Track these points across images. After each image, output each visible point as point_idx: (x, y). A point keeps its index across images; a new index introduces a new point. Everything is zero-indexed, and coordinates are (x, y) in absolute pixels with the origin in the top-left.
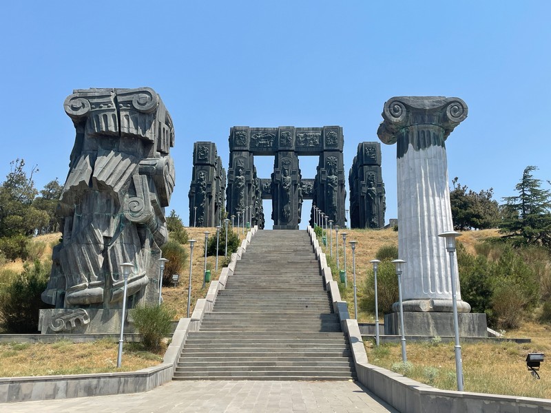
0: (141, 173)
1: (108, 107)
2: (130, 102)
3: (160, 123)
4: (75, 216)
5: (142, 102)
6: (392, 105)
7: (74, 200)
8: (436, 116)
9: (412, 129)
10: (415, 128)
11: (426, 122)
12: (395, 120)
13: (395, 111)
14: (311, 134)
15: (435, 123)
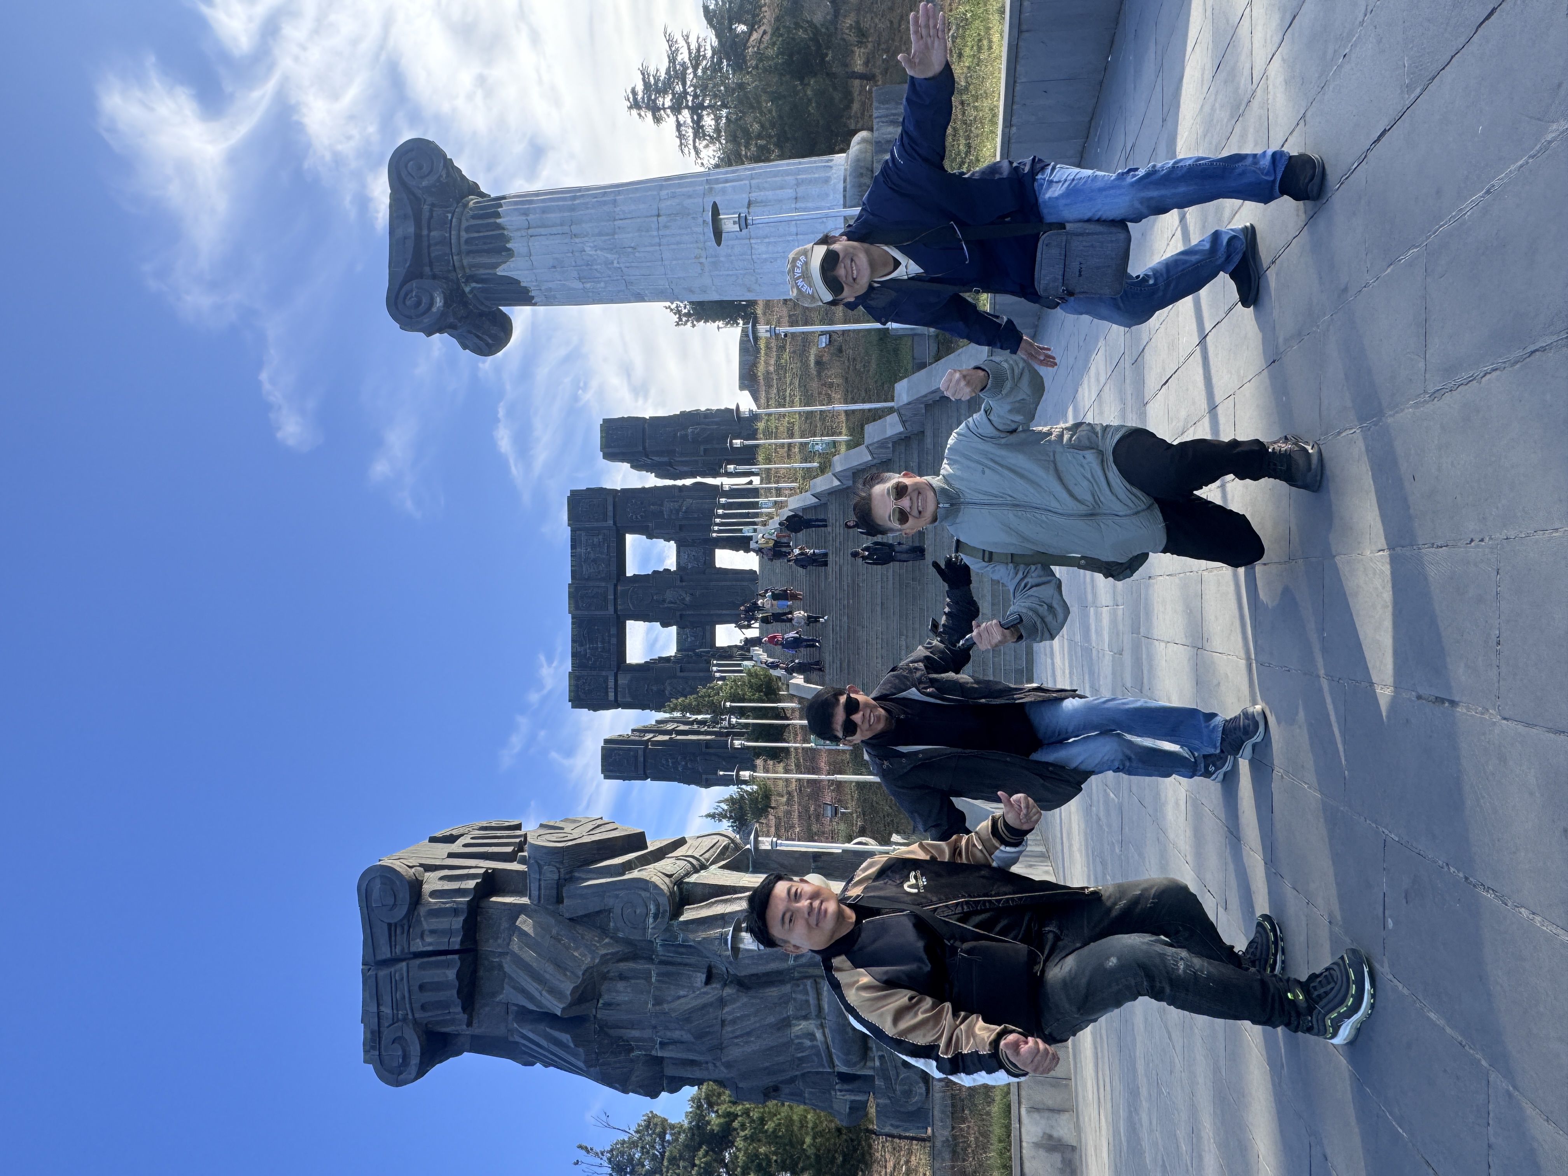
1: (402, 980)
2: (391, 928)
4: (660, 1054)
7: (622, 1057)
8: (431, 211)
9: (463, 267)
10: (461, 261)
11: (447, 235)
12: (439, 302)
13: (419, 303)
14: (583, 551)
15: (450, 216)
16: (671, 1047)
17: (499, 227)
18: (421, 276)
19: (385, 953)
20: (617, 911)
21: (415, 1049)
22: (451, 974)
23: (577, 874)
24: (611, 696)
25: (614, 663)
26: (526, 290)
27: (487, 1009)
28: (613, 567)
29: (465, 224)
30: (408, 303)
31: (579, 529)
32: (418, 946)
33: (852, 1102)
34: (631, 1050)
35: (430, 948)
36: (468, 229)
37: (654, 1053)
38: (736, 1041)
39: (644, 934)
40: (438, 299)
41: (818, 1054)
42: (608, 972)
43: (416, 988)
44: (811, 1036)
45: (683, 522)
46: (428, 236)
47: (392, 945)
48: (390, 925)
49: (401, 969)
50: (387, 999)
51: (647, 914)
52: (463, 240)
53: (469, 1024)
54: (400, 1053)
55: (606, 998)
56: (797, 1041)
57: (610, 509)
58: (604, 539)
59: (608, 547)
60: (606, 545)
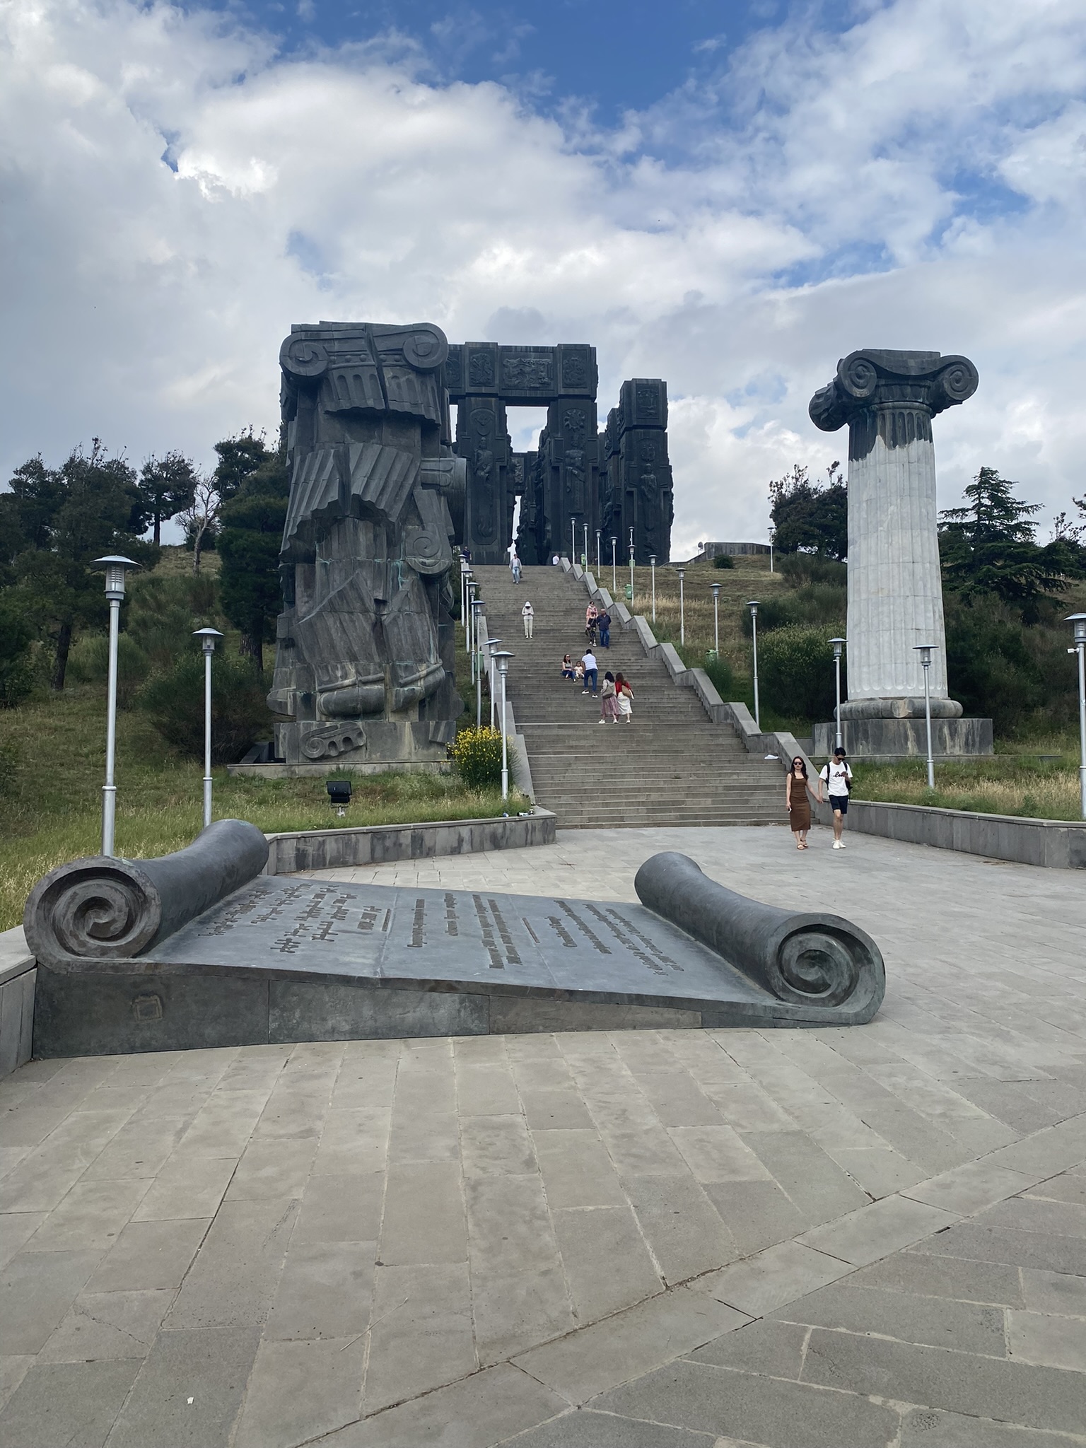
0: (425, 485)
1: (362, 360)
2: (399, 351)
4: (316, 563)
5: (420, 351)
6: (853, 367)
7: (315, 535)
8: (925, 386)
9: (882, 409)
11: (907, 399)
12: (858, 393)
13: (860, 377)
14: (532, 360)
15: (921, 400)
16: (323, 571)
17: (912, 437)
18: (878, 378)
19: (381, 345)
20: (425, 533)
22: (371, 403)
23: (444, 499)
26: (863, 456)
27: (340, 428)
28: (515, 393)
30: (859, 367)
31: (555, 357)
32: (388, 374)
33: (286, 703)
34: (319, 541)
35: (387, 384)
36: (910, 414)
37: (318, 558)
39: (410, 555)
40: (861, 392)
41: (330, 681)
42: (379, 525)
43: (356, 371)
44: (345, 676)
46: (908, 385)
47: (388, 351)
48: (402, 350)
49: (370, 360)
50: (346, 347)
51: (425, 557)
52: (903, 411)
53: (327, 412)
54: (307, 359)
55: (361, 524)
56: (339, 666)
57: (577, 392)
58: (544, 383)
59: (536, 389)
60: (538, 385)
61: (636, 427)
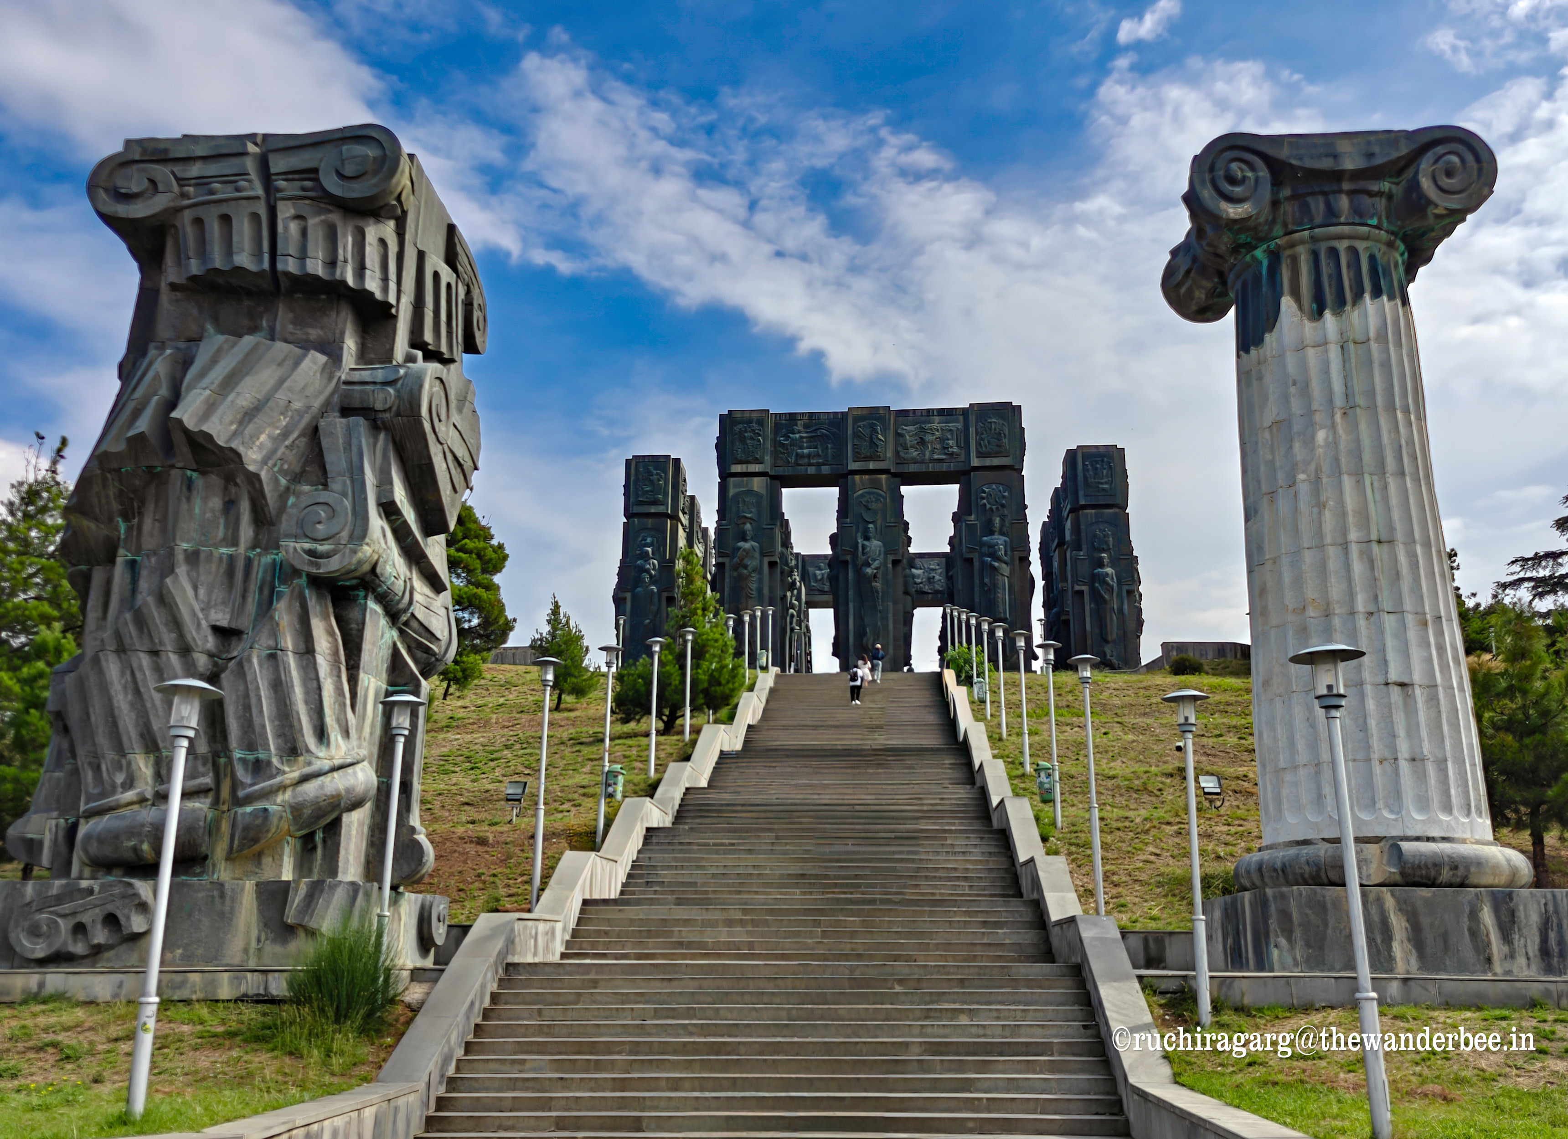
0: (346, 411)
1: (238, 190)
2: (312, 173)
3: (421, 255)
4: (119, 560)
5: (349, 171)
7: (115, 506)
8: (1380, 194)
9: (1292, 245)
10: (1302, 242)
11: (1342, 220)
12: (1233, 211)
13: (1232, 180)
14: (935, 425)
15: (1374, 222)
16: (128, 577)
17: (1358, 295)
18: (1277, 183)
19: (278, 164)
20: (324, 496)
21: (138, 210)
22: (244, 259)
23: (382, 436)
24: (737, 468)
25: (780, 471)
26: (1259, 341)
27: (195, 311)
28: (912, 468)
29: (1361, 246)
30: (1234, 166)
31: (966, 419)
32: (285, 211)
33: (41, 843)
34: (126, 518)
35: (280, 229)
36: (1353, 252)
37: (121, 551)
38: (128, 673)
39: (288, 536)
40: (1240, 210)
41: (103, 795)
42: (236, 485)
43: (224, 209)
44: (129, 784)
45: (976, 564)
46: (1340, 191)
47: (291, 175)
48: (315, 171)
49: (252, 189)
50: (212, 169)
51: (315, 540)
52: (1336, 244)
53: (173, 287)
54: (135, 189)
55: (199, 482)
56: (124, 762)
57: (996, 462)
58: (952, 454)
59: (941, 461)
60: (944, 457)
61: (1084, 507)
